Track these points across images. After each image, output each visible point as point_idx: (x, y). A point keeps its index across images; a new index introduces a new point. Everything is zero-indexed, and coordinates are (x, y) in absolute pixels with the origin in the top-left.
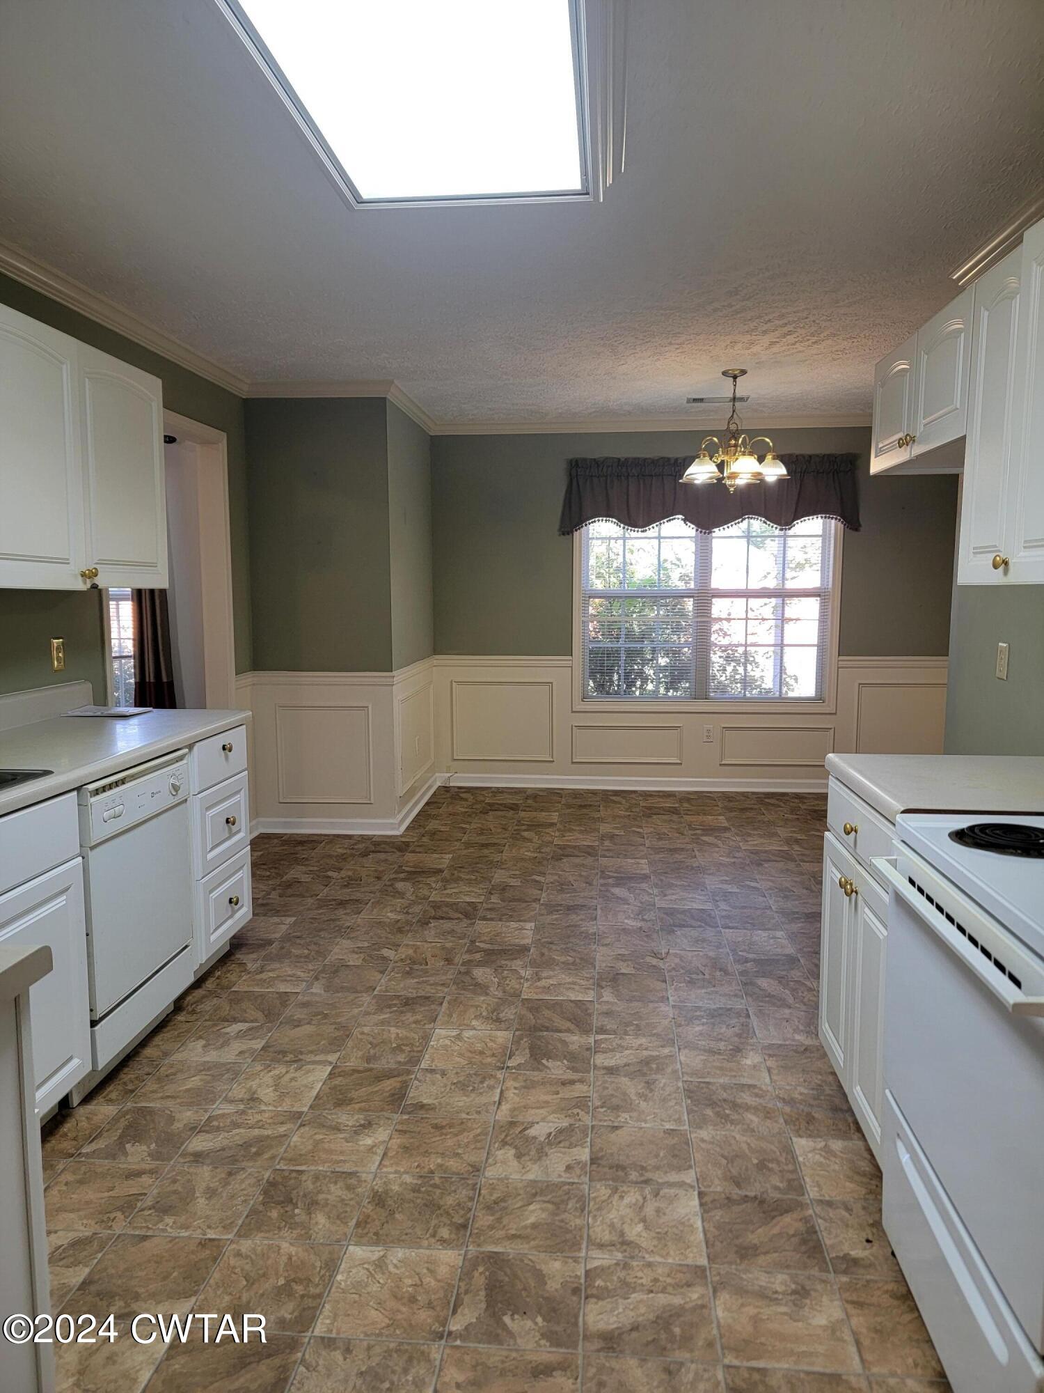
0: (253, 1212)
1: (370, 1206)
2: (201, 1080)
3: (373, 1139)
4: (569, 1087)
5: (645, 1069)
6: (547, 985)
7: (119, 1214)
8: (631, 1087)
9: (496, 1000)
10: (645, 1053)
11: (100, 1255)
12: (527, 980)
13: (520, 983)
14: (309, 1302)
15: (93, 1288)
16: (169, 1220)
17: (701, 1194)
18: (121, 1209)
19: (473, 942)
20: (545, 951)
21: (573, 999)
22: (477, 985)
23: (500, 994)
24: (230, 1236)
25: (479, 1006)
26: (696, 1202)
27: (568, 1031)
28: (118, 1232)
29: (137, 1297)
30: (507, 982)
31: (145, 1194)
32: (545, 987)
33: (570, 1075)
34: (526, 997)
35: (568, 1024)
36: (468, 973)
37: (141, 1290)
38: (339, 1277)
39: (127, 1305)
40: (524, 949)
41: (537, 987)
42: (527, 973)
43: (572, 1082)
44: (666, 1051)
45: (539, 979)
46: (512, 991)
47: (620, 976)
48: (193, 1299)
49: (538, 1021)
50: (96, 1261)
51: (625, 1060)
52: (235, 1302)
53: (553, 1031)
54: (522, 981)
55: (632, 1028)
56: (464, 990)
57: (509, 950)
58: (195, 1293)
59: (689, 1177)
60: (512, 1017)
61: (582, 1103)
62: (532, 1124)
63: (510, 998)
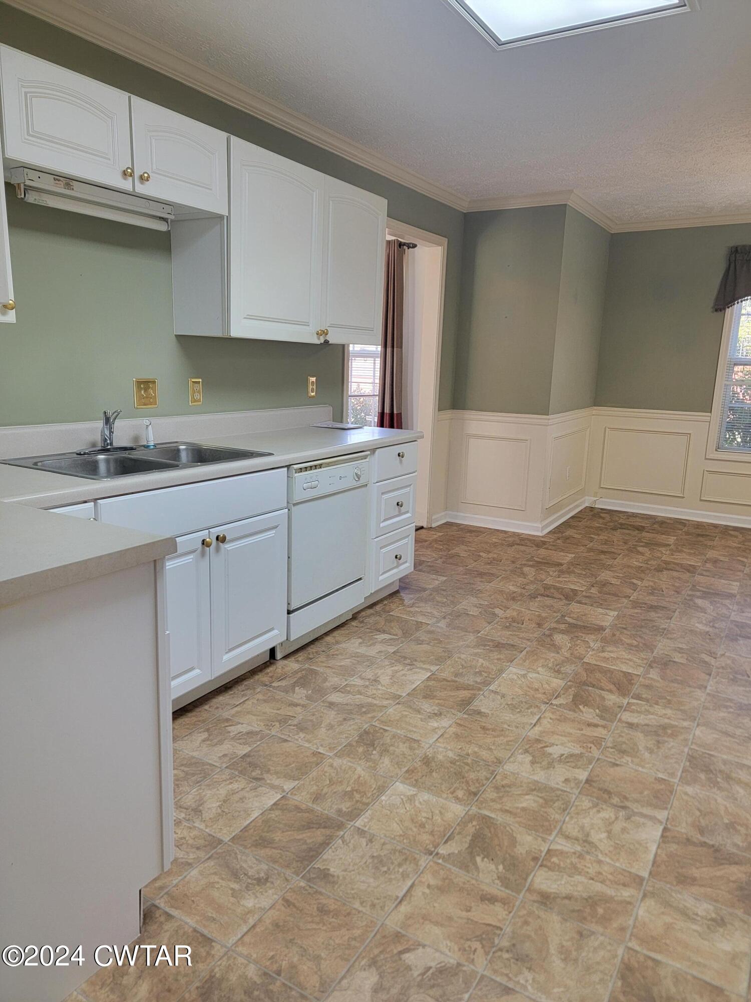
0: (349, 745)
1: (419, 763)
2: (351, 662)
3: (438, 723)
4: (592, 728)
5: (660, 732)
6: (607, 656)
7: (277, 724)
8: (642, 741)
9: (564, 658)
10: (666, 721)
11: (259, 743)
12: (593, 650)
13: (587, 651)
14: (359, 805)
15: (248, 760)
16: (302, 735)
17: (665, 829)
18: (280, 721)
19: (563, 616)
20: (618, 633)
21: (624, 670)
22: (554, 645)
23: (567, 655)
24: (331, 754)
25: (548, 659)
26: (659, 833)
27: (610, 691)
28: (273, 733)
29: (268, 771)
30: (577, 648)
31: (295, 717)
32: (605, 658)
33: (597, 720)
34: (587, 661)
35: (612, 687)
36: (550, 636)
37: (272, 768)
38: (383, 798)
39: (262, 774)
40: (601, 629)
41: (599, 656)
42: (596, 645)
43: (596, 726)
44: (685, 724)
45: (603, 651)
46: (578, 654)
47: (672, 663)
48: (297, 782)
49: (589, 679)
50: (255, 745)
51: (647, 722)
52: (319, 792)
53: (597, 688)
54: (589, 650)
55: (663, 701)
56: (543, 646)
57: (588, 627)
58: (299, 779)
59: (662, 815)
60: (570, 672)
61: (597, 742)
62: (552, 745)
63: (574, 659)
